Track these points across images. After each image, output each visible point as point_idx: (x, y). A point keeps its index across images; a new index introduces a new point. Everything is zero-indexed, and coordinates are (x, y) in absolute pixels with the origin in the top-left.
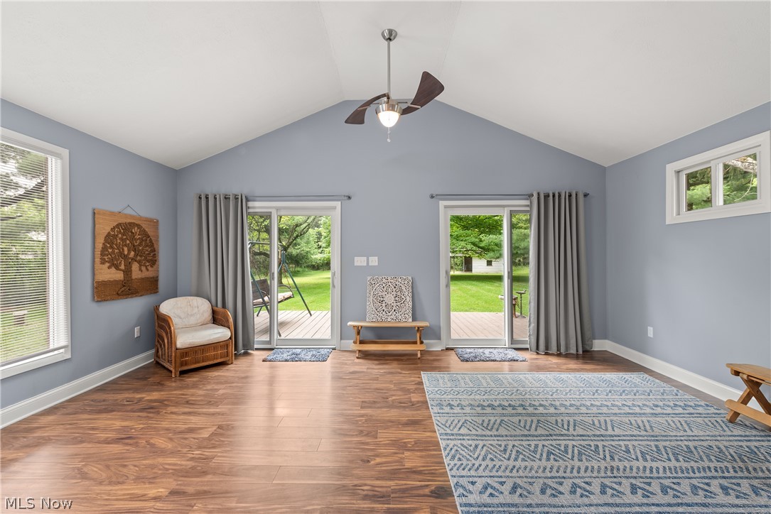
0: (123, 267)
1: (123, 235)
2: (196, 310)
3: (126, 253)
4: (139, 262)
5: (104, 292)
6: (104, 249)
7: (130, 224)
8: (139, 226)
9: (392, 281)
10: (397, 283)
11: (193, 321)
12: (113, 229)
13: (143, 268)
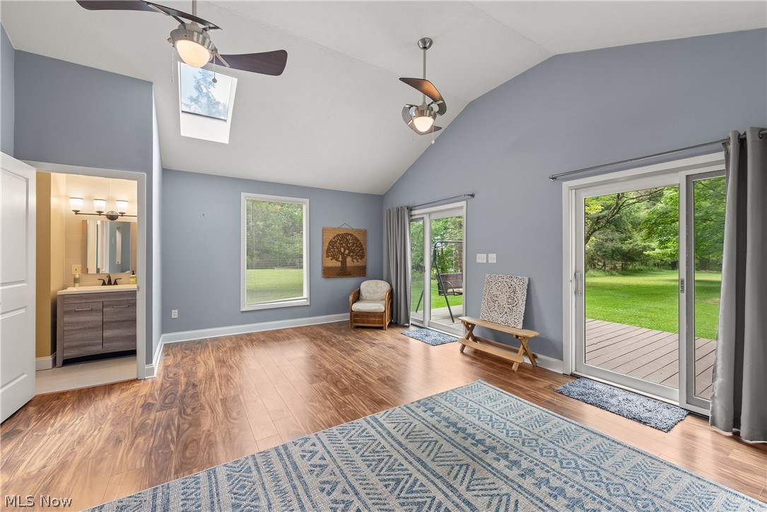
0: (340, 259)
1: (340, 241)
2: (379, 290)
3: (343, 251)
4: (351, 256)
5: (328, 273)
6: (329, 249)
7: (345, 234)
8: (351, 235)
9: (507, 280)
10: (513, 283)
11: (376, 296)
12: (334, 238)
13: (355, 260)
